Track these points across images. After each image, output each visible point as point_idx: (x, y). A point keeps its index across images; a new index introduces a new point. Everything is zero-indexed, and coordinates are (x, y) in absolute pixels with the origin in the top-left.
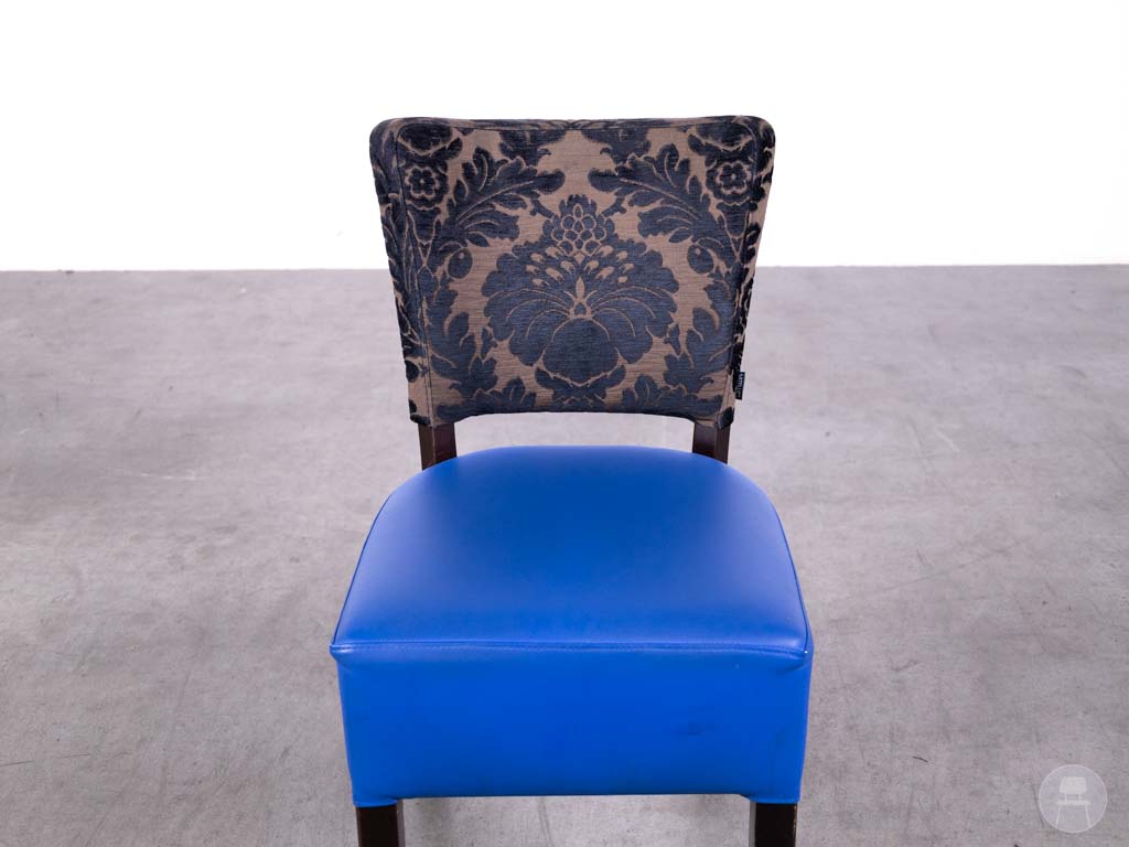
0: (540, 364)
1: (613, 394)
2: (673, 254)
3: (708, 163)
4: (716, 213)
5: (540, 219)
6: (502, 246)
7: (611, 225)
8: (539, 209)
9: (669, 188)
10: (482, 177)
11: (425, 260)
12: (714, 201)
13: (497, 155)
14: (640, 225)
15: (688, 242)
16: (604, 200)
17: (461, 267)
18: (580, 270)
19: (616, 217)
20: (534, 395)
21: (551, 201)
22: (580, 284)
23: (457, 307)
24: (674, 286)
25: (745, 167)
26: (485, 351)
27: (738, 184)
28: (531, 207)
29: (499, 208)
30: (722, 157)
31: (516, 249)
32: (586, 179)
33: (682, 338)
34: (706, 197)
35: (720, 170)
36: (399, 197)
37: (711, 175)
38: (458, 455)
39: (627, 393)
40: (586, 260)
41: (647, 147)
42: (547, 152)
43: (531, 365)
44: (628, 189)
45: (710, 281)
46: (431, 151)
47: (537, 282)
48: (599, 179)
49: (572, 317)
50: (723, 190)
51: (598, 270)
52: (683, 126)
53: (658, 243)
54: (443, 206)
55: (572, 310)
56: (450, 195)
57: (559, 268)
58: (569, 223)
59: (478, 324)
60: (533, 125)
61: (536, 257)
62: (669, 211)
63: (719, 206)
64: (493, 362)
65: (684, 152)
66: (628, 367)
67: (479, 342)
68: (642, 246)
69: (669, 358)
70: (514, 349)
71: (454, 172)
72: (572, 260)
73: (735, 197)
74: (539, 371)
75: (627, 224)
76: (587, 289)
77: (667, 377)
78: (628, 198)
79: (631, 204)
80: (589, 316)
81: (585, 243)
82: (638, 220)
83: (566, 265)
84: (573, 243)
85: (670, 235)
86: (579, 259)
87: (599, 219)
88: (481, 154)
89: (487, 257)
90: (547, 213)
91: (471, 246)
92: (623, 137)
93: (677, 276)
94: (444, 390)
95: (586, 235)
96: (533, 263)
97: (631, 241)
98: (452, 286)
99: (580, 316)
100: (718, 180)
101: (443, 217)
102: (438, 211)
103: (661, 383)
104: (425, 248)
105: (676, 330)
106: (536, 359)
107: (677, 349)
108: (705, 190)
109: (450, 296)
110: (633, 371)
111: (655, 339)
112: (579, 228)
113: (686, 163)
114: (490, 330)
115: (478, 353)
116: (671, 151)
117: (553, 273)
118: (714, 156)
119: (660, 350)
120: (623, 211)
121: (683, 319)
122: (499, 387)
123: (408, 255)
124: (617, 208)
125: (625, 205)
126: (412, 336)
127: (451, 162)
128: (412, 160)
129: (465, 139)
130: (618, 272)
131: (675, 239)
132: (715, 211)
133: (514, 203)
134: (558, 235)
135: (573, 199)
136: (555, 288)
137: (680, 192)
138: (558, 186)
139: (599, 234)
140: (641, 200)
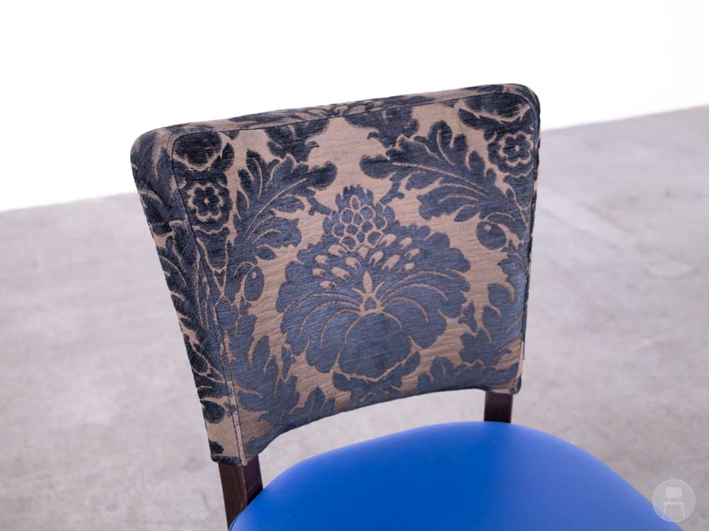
0: (336, 368)
1: (409, 381)
2: (460, 233)
3: (487, 137)
4: (504, 187)
5: (319, 218)
6: (287, 254)
7: (391, 213)
8: (316, 208)
9: (446, 166)
10: (259, 183)
11: (222, 289)
12: (501, 175)
13: (268, 157)
14: (421, 208)
15: (476, 219)
16: (379, 187)
17: (255, 289)
18: (366, 264)
19: (395, 203)
20: (333, 400)
21: (327, 196)
22: (367, 278)
23: (259, 331)
24: (465, 265)
25: (529, 137)
26: (286, 370)
27: (523, 155)
28: (308, 206)
29: (279, 214)
30: (501, 130)
31: (300, 254)
32: (358, 168)
33: (478, 315)
34: (490, 171)
35: (502, 143)
36: (184, 223)
37: (493, 149)
38: (265, 484)
39: (422, 377)
40: (370, 252)
41: (415, 126)
42: (314, 145)
43: (328, 372)
44: (403, 172)
45: (504, 255)
46: (208, 164)
47: (325, 284)
48: (372, 166)
49: (363, 313)
50: (509, 163)
51: (383, 260)
52: (449, 100)
53: (443, 224)
54: (230, 225)
55: (362, 307)
56: (234, 210)
57: (345, 267)
58: (347, 220)
59: (278, 343)
60: (294, 117)
61: (321, 259)
62: (451, 190)
63: (506, 179)
64: (294, 379)
65: (457, 127)
66: (423, 352)
67: (280, 363)
69: (465, 338)
70: (311, 360)
71: (233, 183)
72: (356, 255)
74: (336, 376)
75: (407, 209)
76: (375, 283)
77: (463, 355)
78: (404, 181)
79: (408, 187)
80: (379, 310)
81: (367, 235)
82: (419, 203)
83: (351, 261)
84: (355, 237)
85: (455, 214)
86: (363, 252)
87: (378, 208)
88: (252, 156)
89: (274, 270)
90: (325, 211)
91: (261, 263)
93: (467, 255)
95: (367, 227)
96: (318, 266)
97: (413, 226)
98: (251, 311)
99: (370, 311)
100: (501, 153)
101: (232, 237)
102: (226, 231)
103: (457, 362)
104: (220, 276)
105: (472, 308)
106: (330, 366)
107: (473, 327)
108: (488, 165)
109: (250, 323)
110: (428, 355)
111: (449, 321)
112: (358, 219)
113: (461, 140)
114: (288, 346)
115: (280, 376)
116: (443, 128)
117: (339, 272)
118: (492, 129)
119: (455, 330)
120: (401, 196)
122: (301, 404)
124: (394, 193)
125: (402, 189)
127: (227, 173)
128: (191, 178)
129: (233, 143)
130: (404, 259)
131: (461, 218)
132: (502, 185)
133: (293, 205)
134: (339, 231)
135: (348, 191)
136: (342, 287)
137: (460, 169)
138: (330, 179)
139: (379, 222)
140: (418, 182)
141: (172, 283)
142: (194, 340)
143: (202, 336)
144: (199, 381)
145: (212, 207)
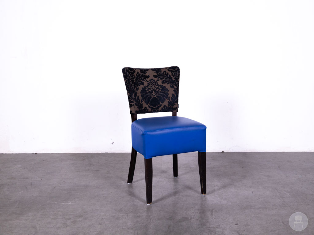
0: (149, 105)
1: (160, 109)
2: (167, 86)
3: (171, 72)
5: (147, 82)
6: (142, 86)
7: (157, 83)
8: (147, 81)
9: (165, 77)
10: (139, 76)
11: (133, 88)
12: (173, 78)
13: (140, 73)
15: (170, 84)
16: (156, 79)
17: (138, 89)
18: (153, 90)
19: (158, 82)
20: (148, 109)
21: (148, 80)
22: (154, 92)
23: (138, 95)
24: (168, 91)
25: (177, 73)
26: (141, 102)
27: (177, 75)
28: (145, 81)
29: (141, 81)
30: (173, 72)
31: (144, 87)
32: (153, 76)
33: (170, 99)
34: (172, 77)
35: (173, 73)
36: (129, 78)
37: (172, 74)
39: (162, 108)
40: (154, 88)
41: (161, 71)
42: (146, 72)
44: (159, 78)
45: (174, 89)
46: (132, 72)
47: (147, 92)
48: (155, 76)
49: (153, 97)
50: (174, 76)
51: (156, 90)
52: (166, 68)
53: (165, 85)
54: (135, 80)
56: (135, 78)
58: (151, 83)
59: (140, 98)
60: (144, 69)
61: (147, 88)
62: (166, 80)
64: (142, 104)
65: (167, 71)
66: (162, 104)
67: (141, 101)
68: (163, 86)
69: (168, 102)
70: (145, 102)
71: (135, 75)
72: (152, 88)
73: (176, 77)
74: (149, 106)
75: (160, 83)
76: (155, 93)
77: (168, 105)
78: (159, 79)
79: (160, 79)
80: (155, 97)
82: (161, 82)
83: (151, 89)
84: (152, 86)
85: (167, 83)
86: (153, 88)
87: (155, 82)
88: (138, 72)
90: (148, 81)
91: (138, 86)
92: (158, 70)
93: (168, 89)
94: (136, 108)
95: (154, 85)
97: (161, 85)
98: (137, 92)
101: (135, 81)
102: (134, 80)
104: (133, 86)
105: (169, 97)
107: (170, 100)
108: (171, 76)
109: (136, 93)
110: (163, 105)
111: (166, 99)
112: (153, 83)
113: (168, 73)
114: (142, 99)
115: (141, 103)
116: (165, 71)
117: (149, 90)
118: (172, 71)
120: (159, 81)
121: (170, 96)
122: (143, 108)
123: (130, 88)
124: (158, 80)
125: (159, 80)
126: (131, 100)
127: (135, 73)
128: (130, 73)
129: (136, 70)
130: (159, 90)
131: (168, 84)
132: (173, 79)
133: (143, 80)
134: (150, 84)
135: (151, 79)
136: (150, 92)
137: (168, 77)
138: (149, 77)
139: (156, 84)
140: (162, 79)
141: (127, 87)
142: (129, 95)
143: (130, 94)
145: (132, 77)
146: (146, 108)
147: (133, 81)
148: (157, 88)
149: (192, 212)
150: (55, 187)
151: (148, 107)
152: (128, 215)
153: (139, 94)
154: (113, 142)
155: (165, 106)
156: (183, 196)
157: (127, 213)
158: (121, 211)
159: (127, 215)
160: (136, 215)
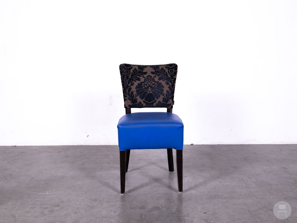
0: (144, 100)
1: (155, 104)
2: (163, 83)
5: (144, 78)
6: (138, 82)
7: (154, 79)
8: (144, 77)
9: (162, 73)
10: (135, 72)
12: (169, 75)
13: (137, 69)
15: (165, 81)
16: (153, 76)
17: (132, 84)
18: (150, 86)
19: (155, 78)
20: (143, 104)
21: (145, 76)
22: (150, 88)
23: (132, 90)
24: (164, 87)
25: (173, 70)
26: (136, 97)
27: (173, 72)
28: (142, 77)
29: (138, 77)
30: (170, 69)
31: (140, 83)
32: (150, 73)
33: (165, 95)
34: (168, 74)
35: (170, 70)
36: (124, 74)
37: (168, 71)
38: (131, 113)
39: (157, 104)
40: (151, 84)
41: (159, 68)
42: (145, 69)
44: (156, 74)
45: (169, 86)
46: (128, 68)
47: (143, 87)
48: (152, 73)
49: (149, 92)
50: (170, 73)
51: (152, 86)
52: (164, 65)
53: (161, 81)
54: (130, 75)
56: (131, 74)
59: (135, 93)
60: (143, 66)
61: (143, 84)
62: (163, 77)
63: (170, 75)
64: (137, 99)
65: (165, 68)
67: (135, 96)
68: (159, 82)
70: (140, 97)
71: (131, 71)
72: (148, 84)
73: (172, 74)
75: (156, 79)
76: (151, 88)
77: (163, 101)
78: (157, 75)
79: (157, 76)
80: (151, 92)
82: (158, 78)
83: (148, 85)
86: (150, 84)
87: (152, 78)
88: (135, 69)
89: (136, 83)
91: (134, 82)
92: (156, 68)
93: (164, 86)
94: (130, 103)
95: (150, 81)
96: (143, 85)
97: (157, 81)
98: (131, 87)
99: (150, 92)
102: (129, 76)
103: (162, 102)
104: (127, 81)
105: (164, 94)
106: (143, 99)
107: (164, 96)
108: (168, 73)
109: (131, 88)
110: (158, 100)
111: (161, 95)
112: (149, 80)
113: (165, 70)
115: (135, 97)
116: (163, 68)
117: (145, 86)
118: (169, 68)
119: (162, 97)
120: (156, 77)
121: (165, 92)
122: (138, 103)
123: (125, 82)
124: (155, 77)
125: (156, 76)
126: (125, 94)
127: (131, 70)
128: (125, 69)
129: (133, 67)
130: (155, 86)
131: (164, 81)
132: (169, 76)
133: (140, 76)
134: (147, 81)
135: (148, 76)
136: (146, 88)
137: (164, 74)
138: (146, 74)
139: (152, 80)
140: (158, 75)
144: (124, 95)
145: (128, 73)
146: (140, 103)
147: (127, 77)
148: (153, 84)
149: (163, 201)
150: (33, 178)
151: (142, 102)
152: (103, 204)
153: (134, 89)
154: (88, 135)
155: (159, 102)
156: (154, 186)
157: (101, 202)
158: (95, 200)
159: (101, 204)
160: (109, 204)
